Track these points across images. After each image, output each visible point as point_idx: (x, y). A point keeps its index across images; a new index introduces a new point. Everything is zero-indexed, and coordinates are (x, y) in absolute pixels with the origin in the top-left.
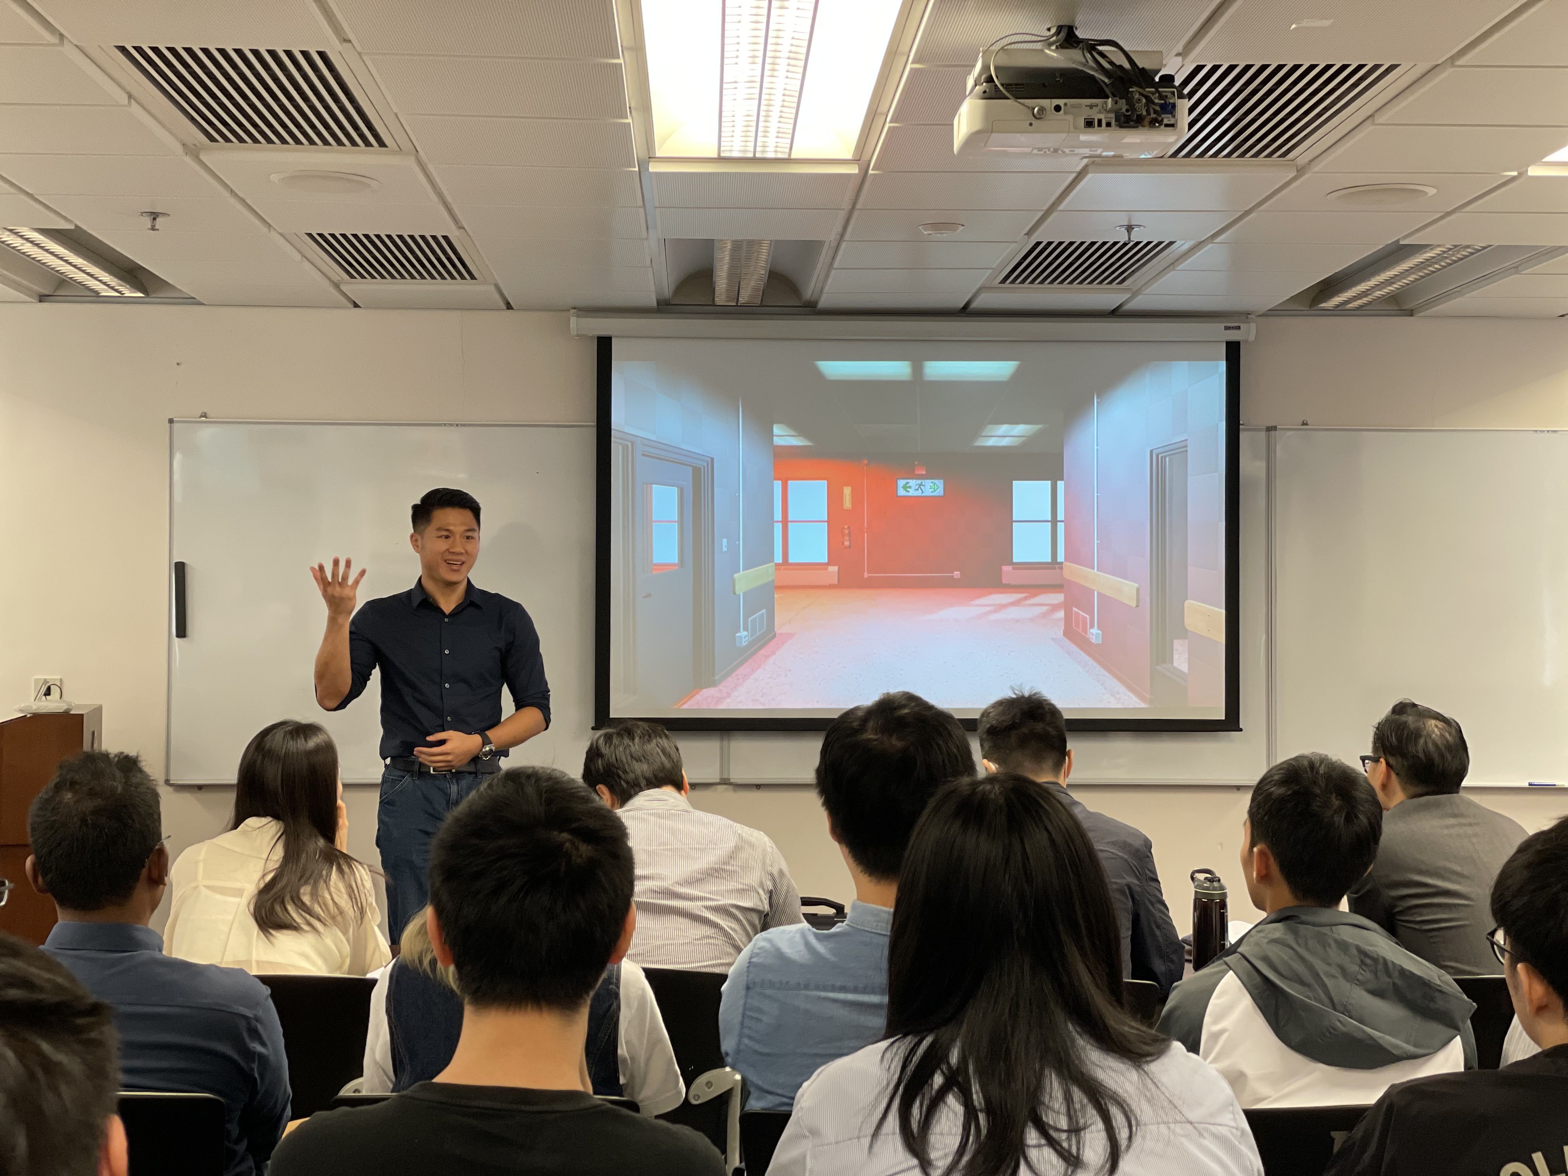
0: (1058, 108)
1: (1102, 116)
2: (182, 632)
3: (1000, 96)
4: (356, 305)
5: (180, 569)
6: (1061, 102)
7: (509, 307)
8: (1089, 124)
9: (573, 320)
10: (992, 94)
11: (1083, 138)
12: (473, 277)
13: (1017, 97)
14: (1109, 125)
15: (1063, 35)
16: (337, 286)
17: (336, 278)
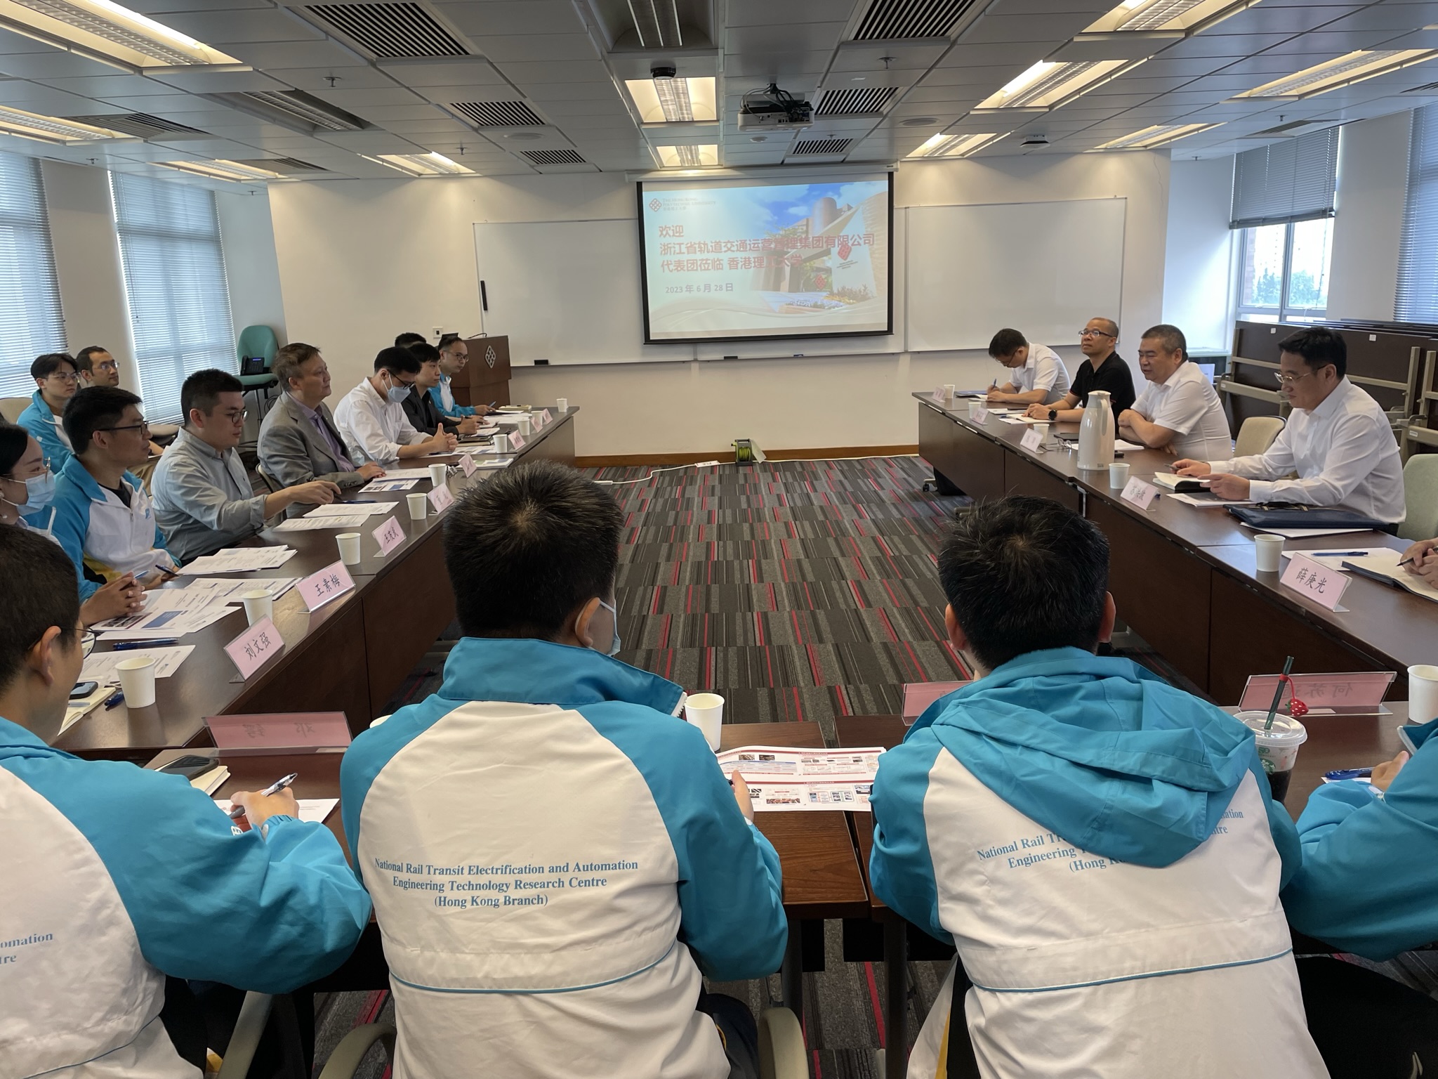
0: (769, 116)
1: (784, 118)
2: (486, 308)
3: (748, 113)
4: (541, 173)
5: (483, 283)
6: (769, 114)
7: (601, 171)
8: (780, 121)
9: (626, 176)
10: (745, 112)
11: (778, 126)
12: (584, 161)
13: (754, 113)
14: (786, 121)
15: (772, 87)
16: (532, 167)
17: (532, 164)
